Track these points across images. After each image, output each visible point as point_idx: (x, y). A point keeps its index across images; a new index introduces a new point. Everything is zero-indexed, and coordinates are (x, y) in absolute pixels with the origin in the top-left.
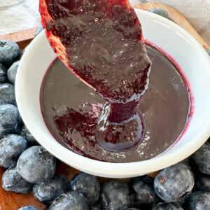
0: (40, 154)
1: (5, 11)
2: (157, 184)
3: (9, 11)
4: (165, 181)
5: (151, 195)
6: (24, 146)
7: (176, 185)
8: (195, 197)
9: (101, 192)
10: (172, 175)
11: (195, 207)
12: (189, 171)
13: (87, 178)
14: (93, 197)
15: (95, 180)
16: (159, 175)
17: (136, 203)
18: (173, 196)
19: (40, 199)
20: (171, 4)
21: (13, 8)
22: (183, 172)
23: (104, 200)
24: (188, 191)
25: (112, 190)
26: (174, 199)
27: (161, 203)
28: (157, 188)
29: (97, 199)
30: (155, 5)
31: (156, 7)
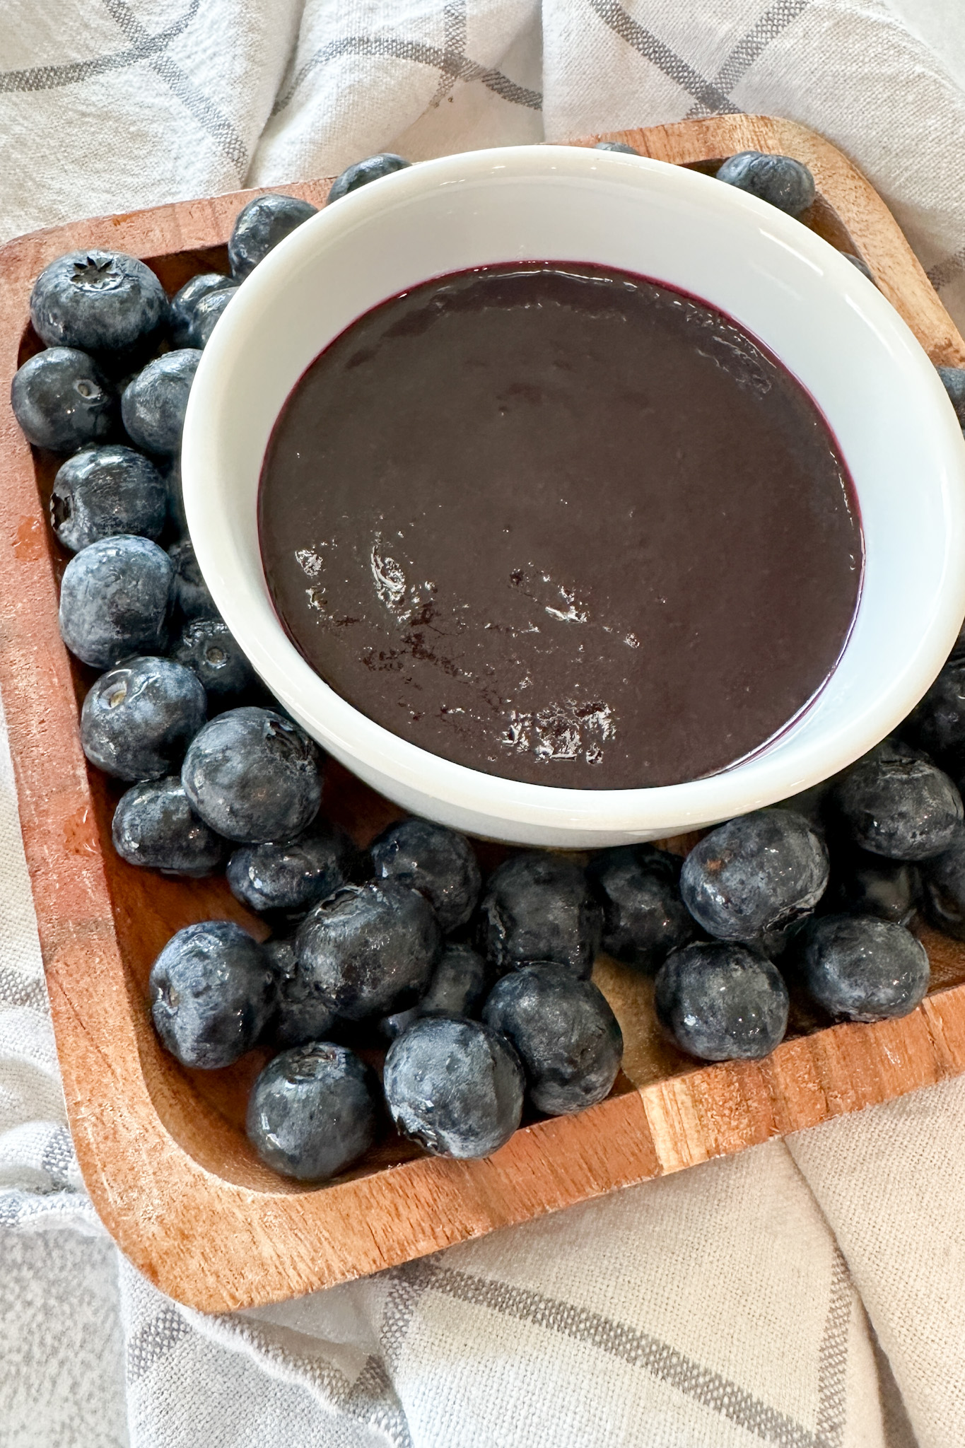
0: (269, 738)
1: (72, 87)
2: (691, 874)
3: (90, 91)
4: (723, 866)
5: (668, 914)
6: (201, 703)
7: (760, 881)
8: (826, 931)
9: (483, 892)
10: (752, 845)
11: (819, 963)
12: (812, 839)
13: (436, 840)
14: (454, 907)
15: (462, 848)
16: (704, 845)
17: (609, 940)
18: (746, 919)
19: (257, 899)
20: (831, 131)
21: (109, 77)
22: (793, 840)
23: (494, 919)
24: (801, 904)
25: (525, 885)
26: (747, 929)
27: (698, 943)
28: (693, 890)
29: (466, 915)
30: (762, 129)
31: (765, 141)
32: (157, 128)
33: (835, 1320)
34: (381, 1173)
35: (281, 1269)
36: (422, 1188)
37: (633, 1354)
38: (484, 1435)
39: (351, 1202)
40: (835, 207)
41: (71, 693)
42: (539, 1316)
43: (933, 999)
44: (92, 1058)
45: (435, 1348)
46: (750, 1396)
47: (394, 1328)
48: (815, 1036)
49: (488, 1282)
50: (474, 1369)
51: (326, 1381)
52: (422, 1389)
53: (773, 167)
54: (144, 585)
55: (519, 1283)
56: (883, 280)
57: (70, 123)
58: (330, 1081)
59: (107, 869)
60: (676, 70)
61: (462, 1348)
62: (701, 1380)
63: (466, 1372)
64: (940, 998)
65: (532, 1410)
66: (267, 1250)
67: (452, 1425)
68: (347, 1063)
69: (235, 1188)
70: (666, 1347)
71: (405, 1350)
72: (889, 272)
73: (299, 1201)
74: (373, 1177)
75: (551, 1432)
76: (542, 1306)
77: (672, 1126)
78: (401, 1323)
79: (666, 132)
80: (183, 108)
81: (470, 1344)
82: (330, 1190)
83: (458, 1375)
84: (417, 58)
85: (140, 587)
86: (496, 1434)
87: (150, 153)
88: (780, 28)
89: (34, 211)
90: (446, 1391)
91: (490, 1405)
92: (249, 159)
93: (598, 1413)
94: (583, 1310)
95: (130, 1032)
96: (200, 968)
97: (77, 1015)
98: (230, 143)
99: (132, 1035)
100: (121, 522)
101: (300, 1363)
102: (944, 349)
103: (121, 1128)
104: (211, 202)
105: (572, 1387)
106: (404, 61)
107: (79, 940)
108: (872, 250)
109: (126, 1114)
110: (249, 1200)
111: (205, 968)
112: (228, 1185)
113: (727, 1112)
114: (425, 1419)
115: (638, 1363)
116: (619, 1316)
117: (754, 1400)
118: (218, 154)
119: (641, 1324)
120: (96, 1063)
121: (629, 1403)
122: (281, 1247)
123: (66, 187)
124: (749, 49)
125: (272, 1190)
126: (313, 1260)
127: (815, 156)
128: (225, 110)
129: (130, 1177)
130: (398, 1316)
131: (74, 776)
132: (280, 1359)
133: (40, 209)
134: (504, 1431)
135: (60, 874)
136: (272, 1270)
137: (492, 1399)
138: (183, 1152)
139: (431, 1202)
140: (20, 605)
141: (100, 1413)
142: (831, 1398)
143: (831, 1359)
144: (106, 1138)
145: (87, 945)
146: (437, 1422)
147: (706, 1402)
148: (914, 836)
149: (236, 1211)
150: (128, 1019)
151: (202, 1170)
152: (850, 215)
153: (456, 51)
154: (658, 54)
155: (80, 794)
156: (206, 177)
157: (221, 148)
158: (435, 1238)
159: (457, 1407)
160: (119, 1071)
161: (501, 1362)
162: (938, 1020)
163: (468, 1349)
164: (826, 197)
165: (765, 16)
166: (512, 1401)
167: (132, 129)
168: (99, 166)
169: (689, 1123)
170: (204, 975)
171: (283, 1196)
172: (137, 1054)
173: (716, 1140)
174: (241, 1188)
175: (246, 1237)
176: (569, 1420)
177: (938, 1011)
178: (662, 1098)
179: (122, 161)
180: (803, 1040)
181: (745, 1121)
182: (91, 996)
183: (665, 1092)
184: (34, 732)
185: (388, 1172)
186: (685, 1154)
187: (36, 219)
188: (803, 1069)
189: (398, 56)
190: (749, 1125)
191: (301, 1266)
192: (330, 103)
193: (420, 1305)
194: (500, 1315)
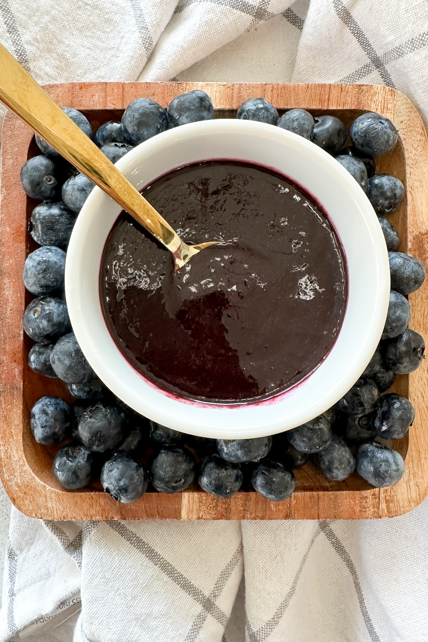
30: (389, 97)
31: (387, 104)
32: (117, 18)
33: (231, 565)
34: (90, 493)
35: (52, 511)
36: (102, 502)
37: (157, 563)
38: (103, 573)
39: (79, 498)
40: (405, 149)
41: (23, 301)
42: (132, 542)
43: (296, 493)
44: (7, 432)
45: (97, 542)
46: (190, 582)
47: (88, 530)
48: (249, 493)
49: (121, 524)
50: (106, 553)
51: (62, 540)
52: (89, 554)
53: (377, 132)
54: (53, 275)
55: (131, 528)
56: (411, 194)
57: (79, 8)
58: (79, 464)
59: (24, 369)
60: (365, 44)
61: (105, 545)
62: (176, 575)
63: (103, 553)
64: (299, 494)
65: (119, 570)
66: (49, 505)
67: (94, 567)
68: (87, 459)
69: (44, 484)
70: (168, 563)
71: (88, 539)
72: (416, 190)
73: (62, 493)
74: (88, 493)
75: (123, 578)
76: (135, 539)
77: (189, 507)
78: (90, 529)
79: (342, 89)
80: (131, 10)
81: (108, 544)
82: (73, 494)
83: (101, 553)
84: (243, 10)
85: (51, 276)
86: (106, 573)
87: (111, 31)
88: (416, 49)
89: (55, 55)
90: (96, 556)
91: (107, 565)
92: (153, 47)
93: (139, 577)
94: (147, 544)
95: (21, 427)
96: (45, 418)
97: (5, 416)
98: (146, 38)
99: (21, 428)
100: (52, 240)
101: (56, 532)
102: (423, 235)
103: (12, 456)
104: (123, 85)
105: (134, 567)
106: (236, 11)
107: (10, 392)
108: (413, 175)
109: (15, 452)
110: (47, 489)
111: (46, 419)
112: (42, 483)
113: (209, 508)
114: (86, 563)
115: (158, 566)
116: (157, 550)
117: (191, 584)
118: (139, 43)
119: (163, 554)
120: (9, 434)
121: (150, 577)
122: (54, 505)
123: (72, 43)
124: (399, 52)
125: (56, 487)
126: (63, 512)
127: (408, 118)
128: (148, 20)
129: (12, 472)
130: (90, 527)
131: (19, 333)
132: (51, 529)
133: (58, 55)
134: (109, 574)
135: (8, 368)
136: (50, 511)
137: (109, 563)
138: (30, 469)
139: (104, 506)
140: (11, 261)
141: (4, 507)
142: (219, 587)
143: (225, 575)
144: (7, 458)
145: (12, 394)
146: (90, 566)
147: (175, 581)
148: (305, 448)
149: (43, 491)
150: (21, 422)
151: (35, 476)
152: (411, 155)
153: (263, 8)
154: (359, 34)
155: (20, 341)
156: (131, 54)
157: (141, 40)
158: (102, 517)
159: (97, 562)
160: (15, 438)
161: (115, 553)
162: (294, 501)
163: (107, 546)
164: (404, 142)
165: (411, 40)
166: (114, 566)
167: (106, 17)
168: (88, 34)
169: (196, 506)
170: (46, 421)
171: (58, 491)
172: (22, 435)
173: (202, 515)
174: (46, 485)
175: (44, 499)
176: (129, 576)
177: (295, 498)
178: (189, 497)
179: (99, 33)
180: (244, 493)
181: (214, 512)
182: (11, 411)
183: (191, 496)
184: (8, 313)
185: (93, 493)
186: (190, 516)
187: (55, 59)
188: (240, 502)
189: (233, 8)
190: (215, 514)
191: (59, 512)
192: (195, 28)
193: (98, 526)
194: (121, 537)
